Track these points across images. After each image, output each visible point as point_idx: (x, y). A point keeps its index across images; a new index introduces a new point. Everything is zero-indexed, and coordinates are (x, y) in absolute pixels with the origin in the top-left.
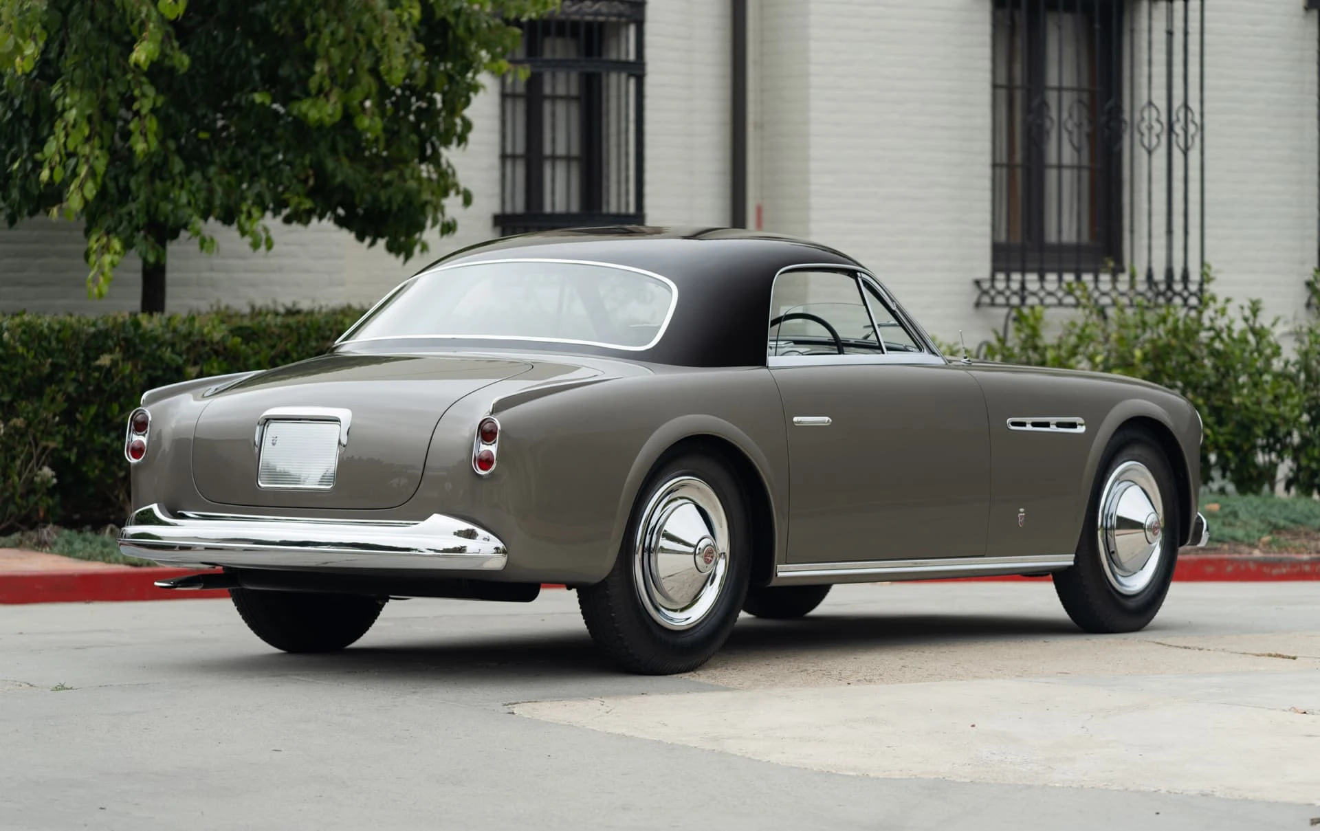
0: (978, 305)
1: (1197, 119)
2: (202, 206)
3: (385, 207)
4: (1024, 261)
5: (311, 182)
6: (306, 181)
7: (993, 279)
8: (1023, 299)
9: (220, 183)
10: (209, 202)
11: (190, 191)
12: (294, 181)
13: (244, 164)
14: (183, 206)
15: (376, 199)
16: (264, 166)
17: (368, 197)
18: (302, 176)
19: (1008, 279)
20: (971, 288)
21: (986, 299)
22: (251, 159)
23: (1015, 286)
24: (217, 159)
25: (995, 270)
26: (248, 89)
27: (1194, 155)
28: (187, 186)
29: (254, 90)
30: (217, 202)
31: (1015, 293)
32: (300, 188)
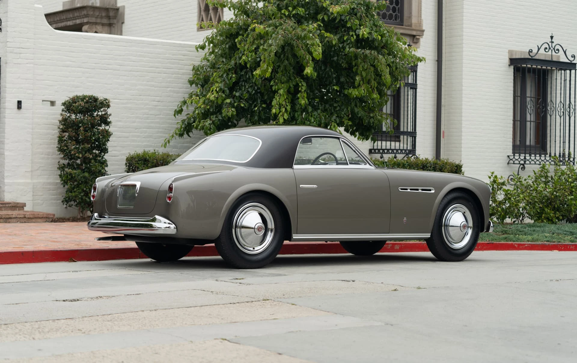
0: (508, 163)
1: (574, 107)
2: (318, 123)
3: (372, 125)
4: (525, 151)
5: (350, 116)
6: (348, 116)
7: (514, 156)
8: (525, 162)
9: (323, 116)
10: (320, 121)
11: (314, 118)
12: (345, 115)
13: (328, 109)
14: (312, 122)
15: (369, 122)
16: (334, 110)
17: (367, 121)
18: (347, 114)
19: (520, 156)
20: (507, 158)
21: (512, 162)
22: (330, 108)
23: (522, 158)
24: (320, 108)
25: (514, 153)
26: (332, 85)
27: (572, 119)
28: (313, 116)
29: (334, 85)
30: (323, 122)
31: (522, 160)
32: (347, 118)
